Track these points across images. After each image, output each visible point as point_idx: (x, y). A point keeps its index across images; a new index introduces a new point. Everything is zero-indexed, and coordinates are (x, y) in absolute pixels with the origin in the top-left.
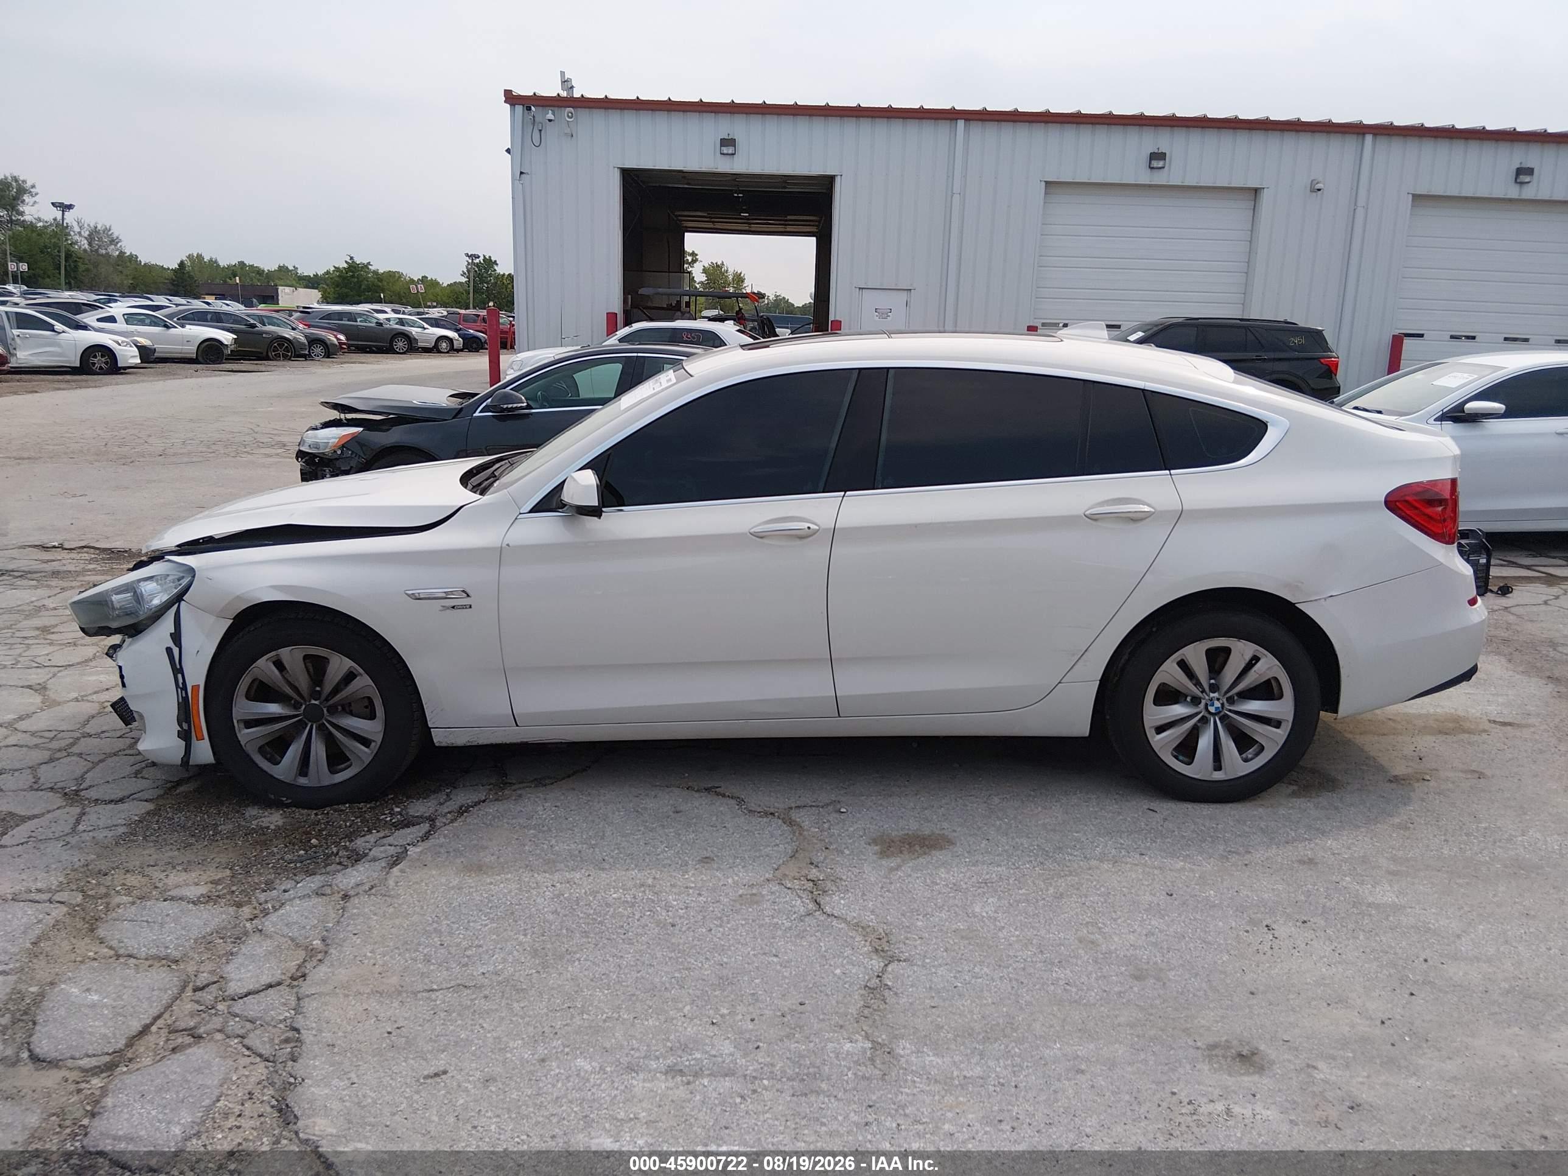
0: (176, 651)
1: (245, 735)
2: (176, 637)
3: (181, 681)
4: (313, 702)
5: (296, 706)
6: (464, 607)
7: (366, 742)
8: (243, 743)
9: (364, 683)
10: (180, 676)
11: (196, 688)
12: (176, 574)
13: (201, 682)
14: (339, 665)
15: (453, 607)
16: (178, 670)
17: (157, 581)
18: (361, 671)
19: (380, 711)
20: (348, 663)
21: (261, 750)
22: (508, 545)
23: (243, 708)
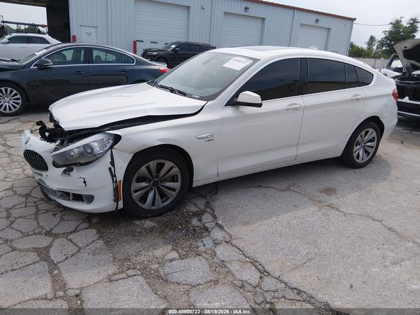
15: (208, 140)
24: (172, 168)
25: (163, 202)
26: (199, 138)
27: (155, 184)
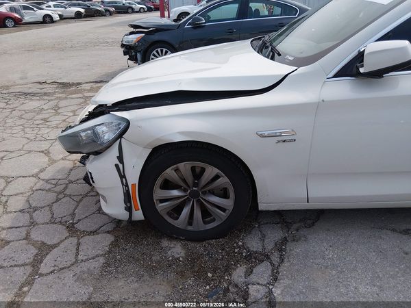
0: (121, 166)
1: (160, 207)
2: (121, 158)
3: (124, 182)
4: (194, 189)
5: (185, 190)
6: (291, 141)
7: (224, 210)
8: (159, 211)
9: (224, 181)
10: (124, 179)
11: (133, 185)
12: (116, 122)
13: (137, 182)
14: (211, 171)
15: (284, 141)
16: (122, 176)
17: (106, 126)
18: (223, 175)
19: (232, 194)
20: (216, 171)
21: (169, 214)
22: (323, 101)
23: (158, 193)
24: (217, 177)
25: (205, 223)
26: (262, 136)
27: (194, 195)
